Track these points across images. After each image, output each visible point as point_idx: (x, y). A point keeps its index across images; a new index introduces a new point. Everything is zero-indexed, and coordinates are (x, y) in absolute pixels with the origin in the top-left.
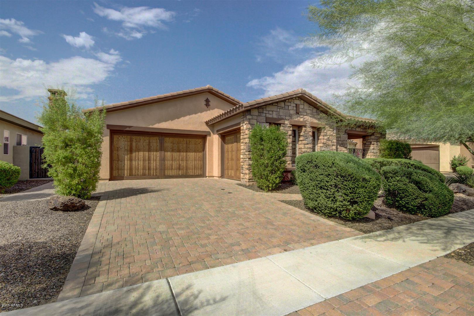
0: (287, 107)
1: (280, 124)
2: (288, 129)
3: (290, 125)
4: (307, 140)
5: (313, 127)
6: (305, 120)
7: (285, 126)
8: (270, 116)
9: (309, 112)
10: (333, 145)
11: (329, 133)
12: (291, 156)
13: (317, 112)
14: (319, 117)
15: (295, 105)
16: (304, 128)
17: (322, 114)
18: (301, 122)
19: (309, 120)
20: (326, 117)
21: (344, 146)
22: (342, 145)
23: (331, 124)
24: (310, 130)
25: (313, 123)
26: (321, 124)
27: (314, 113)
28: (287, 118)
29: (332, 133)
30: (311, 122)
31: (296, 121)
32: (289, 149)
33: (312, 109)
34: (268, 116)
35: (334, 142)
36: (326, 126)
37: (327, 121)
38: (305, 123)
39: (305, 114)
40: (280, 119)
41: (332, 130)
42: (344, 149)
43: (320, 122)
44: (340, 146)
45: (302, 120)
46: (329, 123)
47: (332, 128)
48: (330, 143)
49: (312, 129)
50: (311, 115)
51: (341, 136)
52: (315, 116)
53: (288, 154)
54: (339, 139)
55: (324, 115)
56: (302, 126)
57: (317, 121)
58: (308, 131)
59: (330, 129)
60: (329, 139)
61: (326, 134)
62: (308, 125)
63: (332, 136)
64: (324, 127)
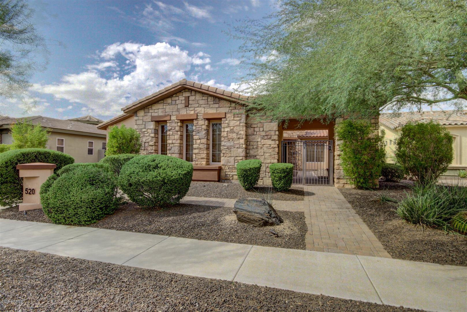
0: (174, 102)
1: (166, 121)
2: (176, 125)
3: (177, 121)
4: (198, 134)
5: (209, 120)
6: (196, 112)
7: (172, 122)
8: (156, 114)
9: (201, 102)
10: (239, 138)
11: (232, 123)
12: (178, 154)
13: (214, 100)
14: (217, 106)
15: (183, 98)
16: (195, 122)
17: (222, 101)
18: (191, 115)
19: (203, 112)
20: (227, 104)
21: (270, 138)
22: (266, 137)
23: (237, 111)
24: (204, 123)
25: (207, 114)
26: (219, 114)
27: (210, 103)
28: (174, 113)
29: (238, 123)
30: (204, 114)
31: (184, 115)
32: (176, 146)
33: (206, 98)
34: (153, 114)
35: (240, 134)
36: (228, 115)
37: (231, 108)
38: (197, 116)
39: (197, 105)
40: (165, 116)
41: (238, 119)
42: (269, 142)
43: (218, 112)
44: (263, 138)
45: (192, 112)
46: (233, 111)
47: (238, 117)
48: (234, 135)
49: (206, 122)
50: (204, 106)
51: (265, 124)
52: (211, 106)
53: (175, 151)
54: (261, 129)
55: (225, 102)
56: (192, 120)
57: (213, 111)
58: (200, 125)
59: (235, 119)
60: (232, 131)
61: (228, 124)
62: (201, 117)
63: (239, 127)
64: (224, 117)
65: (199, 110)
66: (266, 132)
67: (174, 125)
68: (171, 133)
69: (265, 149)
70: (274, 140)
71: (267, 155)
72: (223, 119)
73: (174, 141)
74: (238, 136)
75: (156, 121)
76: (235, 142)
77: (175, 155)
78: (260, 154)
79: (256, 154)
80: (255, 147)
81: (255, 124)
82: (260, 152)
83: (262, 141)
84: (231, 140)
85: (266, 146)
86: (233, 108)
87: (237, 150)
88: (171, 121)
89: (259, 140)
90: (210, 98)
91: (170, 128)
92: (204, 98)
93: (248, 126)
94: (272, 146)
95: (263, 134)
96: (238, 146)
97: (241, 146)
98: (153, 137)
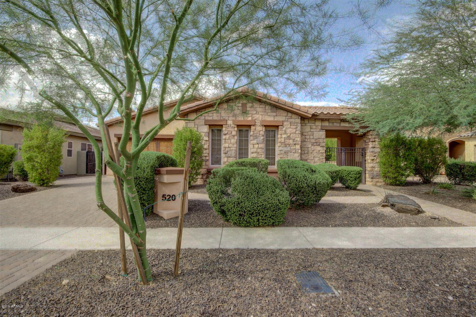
0: (230, 108)
1: (222, 126)
2: (233, 130)
3: (234, 126)
4: (256, 139)
5: (266, 126)
6: (254, 119)
8: (210, 118)
9: (259, 110)
11: (289, 131)
12: (235, 157)
13: (271, 109)
14: (274, 114)
15: (240, 105)
16: (252, 128)
17: (279, 110)
18: (249, 121)
19: (260, 119)
20: (284, 113)
21: (319, 145)
22: (315, 144)
23: (293, 120)
24: (261, 129)
25: (265, 121)
26: (277, 121)
27: (267, 111)
28: (230, 118)
29: (294, 131)
30: (262, 121)
31: (241, 121)
32: (232, 150)
33: (264, 106)
34: (207, 118)
35: (297, 141)
36: (285, 123)
37: (287, 117)
38: (255, 122)
39: (255, 112)
40: (221, 120)
41: (295, 127)
42: (319, 148)
43: (275, 119)
44: (313, 145)
45: (250, 119)
46: (290, 120)
47: (294, 125)
48: (291, 142)
49: (264, 128)
50: (262, 113)
51: (315, 133)
52: (269, 114)
53: (231, 154)
54: (312, 137)
55: (282, 111)
56: (250, 126)
57: (271, 119)
58: (259, 130)
59: (292, 127)
60: (289, 138)
61: (285, 132)
62: (258, 123)
63: (295, 135)
64: (282, 124)
65: (256, 116)
66: (316, 139)
67: (230, 129)
68: (227, 136)
69: (315, 154)
70: (323, 147)
71: (316, 159)
72: (280, 127)
73: (230, 145)
74: (294, 143)
75: (209, 125)
76: (291, 148)
77: (232, 159)
78: (310, 158)
79: (307, 158)
80: (306, 152)
81: (306, 132)
82: (311, 156)
83: (312, 147)
84: (288, 146)
85: (316, 151)
86: (289, 117)
87: (294, 155)
88: (227, 126)
89: (310, 146)
90: (267, 107)
91: (227, 132)
92: (261, 106)
93: (302, 134)
94: (321, 152)
95: (313, 141)
96: (294, 151)
97: (297, 151)
98: (207, 141)
